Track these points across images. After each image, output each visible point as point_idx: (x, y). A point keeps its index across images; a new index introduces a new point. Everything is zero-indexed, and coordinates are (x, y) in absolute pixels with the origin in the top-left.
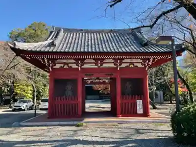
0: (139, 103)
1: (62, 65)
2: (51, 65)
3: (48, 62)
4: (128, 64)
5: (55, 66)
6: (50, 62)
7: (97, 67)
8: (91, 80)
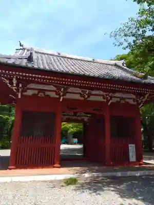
0: (132, 148)
1: (36, 92)
2: (20, 90)
3: (18, 85)
4: (118, 99)
5: (26, 91)
6: (20, 85)
7: (83, 99)
8: (67, 117)
